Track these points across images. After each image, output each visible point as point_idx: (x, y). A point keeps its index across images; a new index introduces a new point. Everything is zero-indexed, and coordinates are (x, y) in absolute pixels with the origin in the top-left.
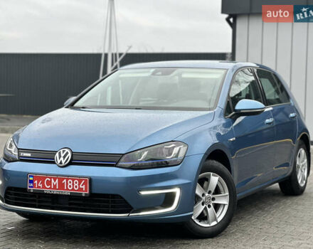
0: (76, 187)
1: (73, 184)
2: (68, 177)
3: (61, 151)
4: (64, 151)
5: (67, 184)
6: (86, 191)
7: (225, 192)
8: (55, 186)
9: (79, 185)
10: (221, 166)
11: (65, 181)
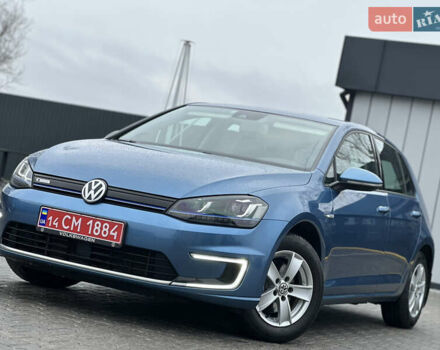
0: (105, 233)
1: (101, 229)
2: (95, 218)
3: (93, 182)
4: (96, 183)
5: (93, 227)
6: (118, 240)
7: (307, 284)
8: (76, 228)
9: (109, 230)
10: (309, 247)
11: (91, 222)
